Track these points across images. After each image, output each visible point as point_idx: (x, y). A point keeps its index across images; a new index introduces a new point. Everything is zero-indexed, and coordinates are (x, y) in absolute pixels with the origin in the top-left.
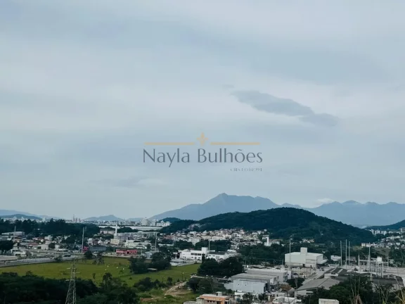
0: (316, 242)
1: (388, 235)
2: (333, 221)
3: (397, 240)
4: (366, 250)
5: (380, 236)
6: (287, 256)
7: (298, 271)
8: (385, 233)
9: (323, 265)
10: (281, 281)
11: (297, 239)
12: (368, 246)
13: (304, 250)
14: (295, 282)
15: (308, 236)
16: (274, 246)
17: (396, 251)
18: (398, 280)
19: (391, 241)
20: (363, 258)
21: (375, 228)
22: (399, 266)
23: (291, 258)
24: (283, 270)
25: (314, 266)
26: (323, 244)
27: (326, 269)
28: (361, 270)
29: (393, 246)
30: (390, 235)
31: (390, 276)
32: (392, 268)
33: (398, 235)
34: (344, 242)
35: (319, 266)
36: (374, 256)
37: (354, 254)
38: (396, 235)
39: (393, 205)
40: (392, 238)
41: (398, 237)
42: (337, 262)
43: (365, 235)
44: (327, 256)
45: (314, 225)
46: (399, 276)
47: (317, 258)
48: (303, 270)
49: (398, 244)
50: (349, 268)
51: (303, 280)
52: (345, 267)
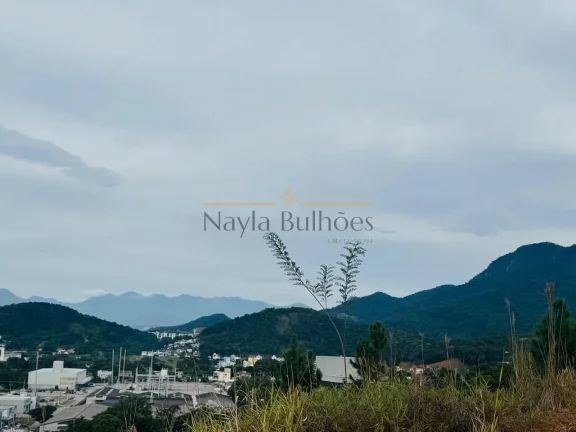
0: (78, 352)
1: (178, 339)
2: (105, 321)
3: (188, 346)
4: (147, 360)
5: (167, 341)
6: (32, 375)
7: (47, 396)
8: (173, 336)
9: (86, 385)
10: (21, 412)
11: (48, 349)
12: (151, 354)
13: (58, 364)
14: (42, 413)
15: (66, 344)
16: (12, 361)
17: (186, 360)
18: (187, 399)
19: (181, 347)
20: (142, 371)
21: (161, 330)
22: (188, 381)
23: (37, 377)
24: (23, 396)
25: (72, 387)
26: (87, 355)
27: (90, 391)
28: (138, 389)
29: (183, 354)
30: (180, 339)
31: (178, 394)
32: (180, 384)
33: (190, 338)
34: (117, 351)
35: (79, 387)
36: (158, 368)
37: (130, 367)
38: (187, 338)
39: (185, 298)
40: (182, 342)
41: (190, 341)
42: (106, 380)
43: (147, 340)
44: (92, 371)
45: (76, 327)
46: (189, 393)
47: (79, 375)
48: (55, 394)
49: (190, 350)
50: (122, 388)
51: (53, 409)
52: (117, 386)
